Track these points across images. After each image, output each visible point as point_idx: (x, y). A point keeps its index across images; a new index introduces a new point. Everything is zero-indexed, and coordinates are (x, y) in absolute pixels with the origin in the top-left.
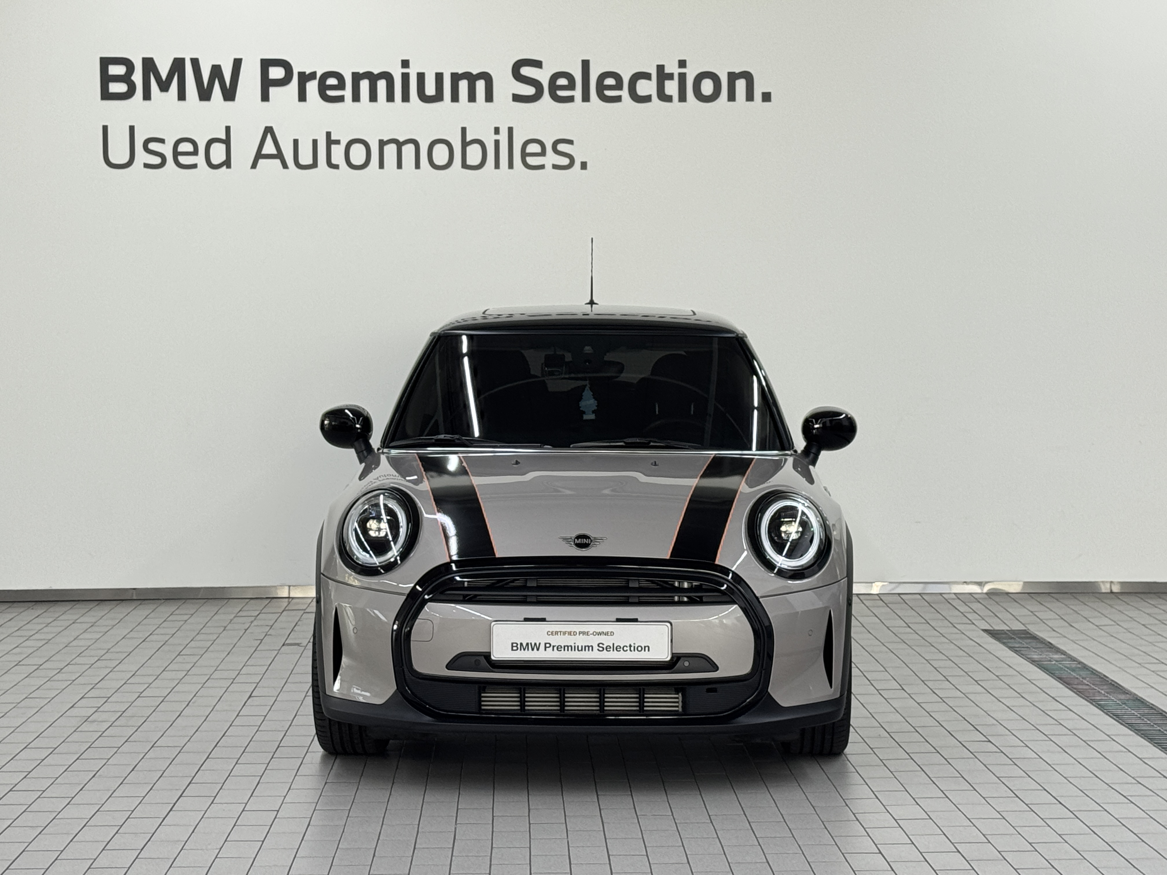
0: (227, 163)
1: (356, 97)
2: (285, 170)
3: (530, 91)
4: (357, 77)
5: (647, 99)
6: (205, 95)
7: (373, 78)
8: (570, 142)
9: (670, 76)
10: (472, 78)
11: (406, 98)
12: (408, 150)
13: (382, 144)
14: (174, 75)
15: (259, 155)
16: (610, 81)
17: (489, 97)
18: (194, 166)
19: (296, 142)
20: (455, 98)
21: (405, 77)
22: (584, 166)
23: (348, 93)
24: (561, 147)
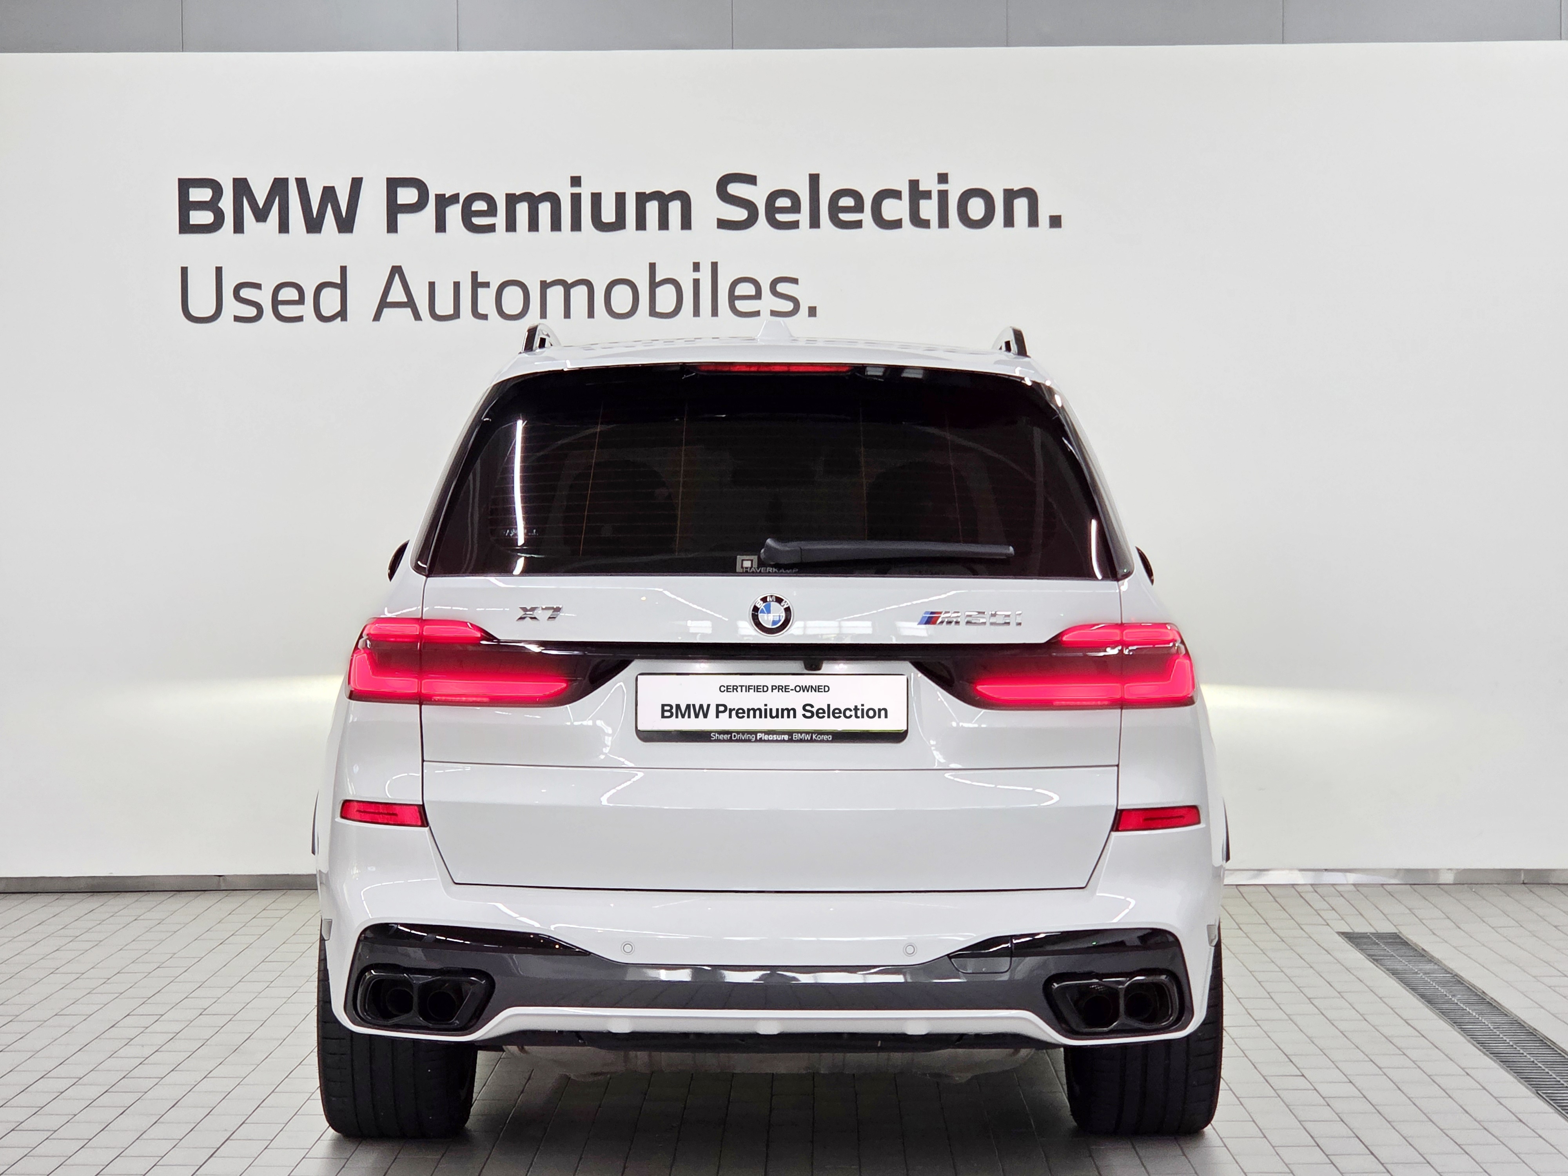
0: (342, 314)
1: (511, 226)
2: (419, 322)
3: (740, 214)
4: (512, 200)
5: (897, 224)
6: (314, 225)
7: (533, 200)
8: (795, 281)
9: (927, 195)
10: (664, 199)
11: (576, 225)
12: (579, 295)
13: (545, 286)
14: (276, 198)
15: (384, 304)
16: (847, 202)
17: (686, 224)
18: (300, 319)
19: (432, 285)
20: (641, 225)
21: (576, 199)
22: (812, 311)
23: (500, 220)
24: (781, 288)
